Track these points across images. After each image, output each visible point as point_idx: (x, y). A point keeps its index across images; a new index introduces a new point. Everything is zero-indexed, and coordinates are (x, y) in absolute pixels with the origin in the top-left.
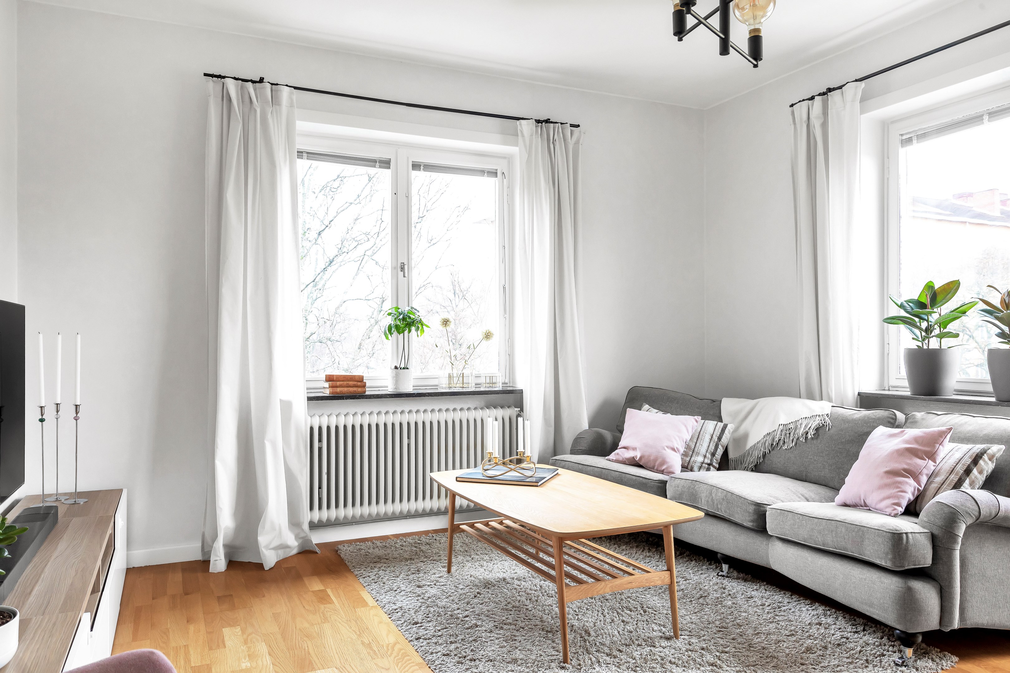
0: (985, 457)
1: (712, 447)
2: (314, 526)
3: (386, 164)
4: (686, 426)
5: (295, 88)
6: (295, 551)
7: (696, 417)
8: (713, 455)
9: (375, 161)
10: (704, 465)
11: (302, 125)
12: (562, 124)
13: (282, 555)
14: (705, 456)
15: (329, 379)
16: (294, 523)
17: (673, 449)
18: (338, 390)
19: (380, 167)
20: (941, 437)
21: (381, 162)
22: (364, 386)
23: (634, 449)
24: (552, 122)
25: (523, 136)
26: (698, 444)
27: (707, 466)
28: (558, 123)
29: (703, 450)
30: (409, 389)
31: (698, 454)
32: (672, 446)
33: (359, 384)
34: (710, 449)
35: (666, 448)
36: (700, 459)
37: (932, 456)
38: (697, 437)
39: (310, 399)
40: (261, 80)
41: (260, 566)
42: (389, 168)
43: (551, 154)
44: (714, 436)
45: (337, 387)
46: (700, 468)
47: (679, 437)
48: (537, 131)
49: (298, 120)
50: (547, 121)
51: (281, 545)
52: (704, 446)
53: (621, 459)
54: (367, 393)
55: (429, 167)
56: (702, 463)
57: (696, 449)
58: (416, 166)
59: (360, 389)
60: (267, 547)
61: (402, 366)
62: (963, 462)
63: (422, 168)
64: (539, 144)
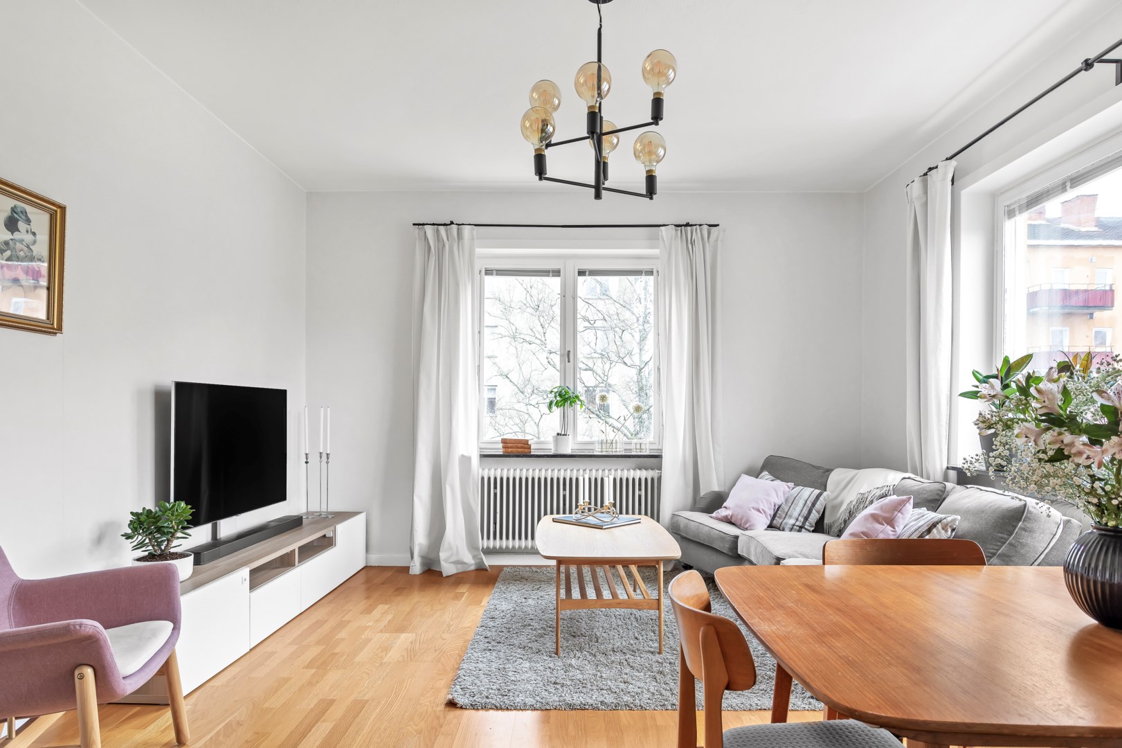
0: (939, 526)
1: (805, 512)
2: (488, 552)
3: (557, 273)
4: (776, 491)
5: (476, 225)
6: (473, 568)
7: (789, 484)
8: (806, 519)
9: (548, 272)
10: (795, 527)
11: (478, 251)
12: (700, 225)
13: (460, 569)
14: (797, 520)
15: (504, 441)
16: (472, 546)
17: (759, 511)
18: (510, 450)
19: (553, 276)
20: (900, 505)
21: (553, 271)
22: (530, 448)
24: (692, 225)
25: (663, 240)
26: (791, 508)
27: (798, 528)
28: (696, 225)
29: (796, 514)
30: (568, 451)
31: (790, 517)
32: (757, 507)
33: (526, 446)
34: (803, 513)
35: (752, 509)
36: (792, 521)
37: (890, 522)
38: (792, 501)
39: (483, 456)
40: (452, 223)
41: (440, 573)
42: (559, 276)
43: (690, 254)
44: (808, 502)
45: (508, 448)
46: (791, 530)
47: (767, 500)
48: (677, 234)
49: (478, 248)
50: (687, 225)
51: (458, 561)
52: (797, 510)
53: (720, 517)
54: (532, 453)
55: (593, 273)
56: (794, 525)
57: (789, 513)
58: (581, 273)
59: (526, 450)
60: (446, 561)
61: (563, 433)
62: (920, 530)
63: (587, 273)
64: (679, 246)
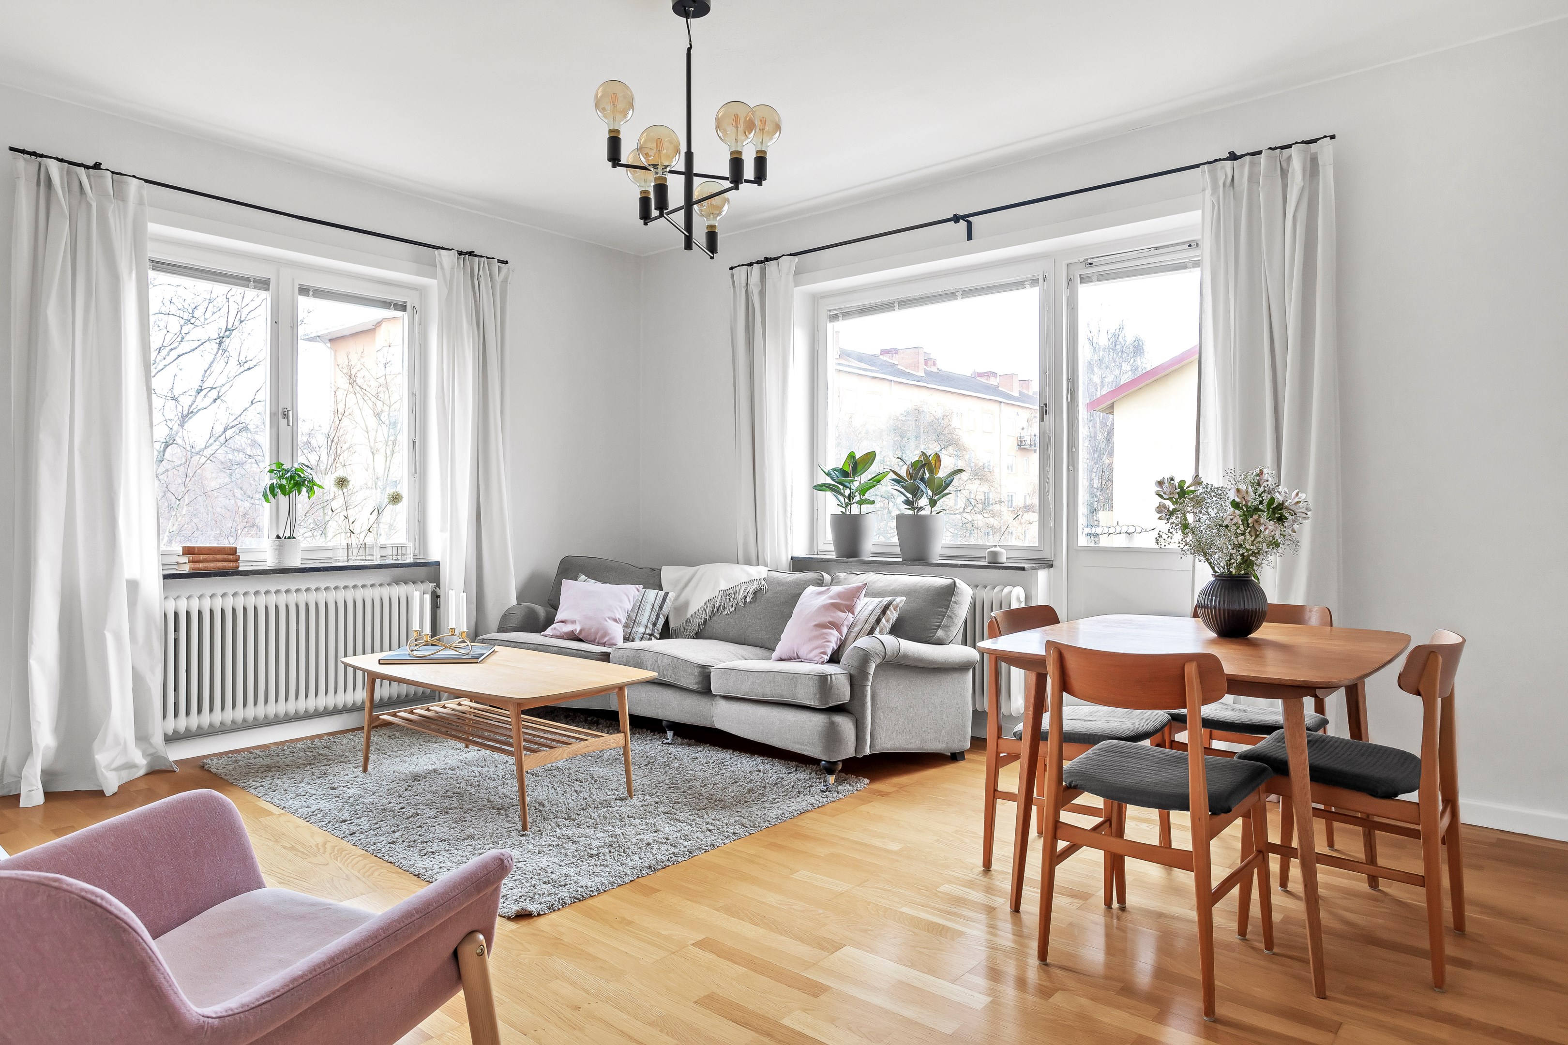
0: (891, 607)
1: (653, 617)
2: (171, 739)
3: (263, 284)
4: (627, 596)
5: (147, 181)
6: (142, 772)
7: (637, 586)
8: (654, 625)
9: (248, 280)
10: (645, 636)
11: (153, 228)
12: (488, 258)
13: (126, 776)
14: (646, 627)
15: (188, 551)
16: (142, 737)
17: (615, 620)
18: (202, 565)
19: (255, 288)
20: (858, 591)
21: (256, 281)
22: (237, 560)
23: (573, 622)
24: (476, 256)
25: (442, 268)
26: (639, 615)
27: (648, 636)
28: (481, 256)
29: (644, 621)
30: (297, 563)
31: (639, 624)
32: (614, 617)
33: (230, 557)
34: (651, 618)
35: (608, 619)
36: (641, 630)
37: (850, 609)
38: (639, 606)
39: (165, 577)
40: (97, 166)
41: (100, 793)
42: (268, 290)
43: (475, 290)
44: (655, 605)
45: (199, 561)
46: (641, 639)
47: (620, 607)
48: (459, 264)
49: (149, 222)
50: (471, 254)
51: (126, 763)
52: (645, 617)
53: (558, 634)
54: (241, 569)
55: (320, 293)
56: (644, 634)
57: (637, 620)
58: (304, 291)
59: (231, 564)
60: (108, 767)
61: (287, 534)
62: (874, 613)
63: (311, 293)
64: (461, 279)
